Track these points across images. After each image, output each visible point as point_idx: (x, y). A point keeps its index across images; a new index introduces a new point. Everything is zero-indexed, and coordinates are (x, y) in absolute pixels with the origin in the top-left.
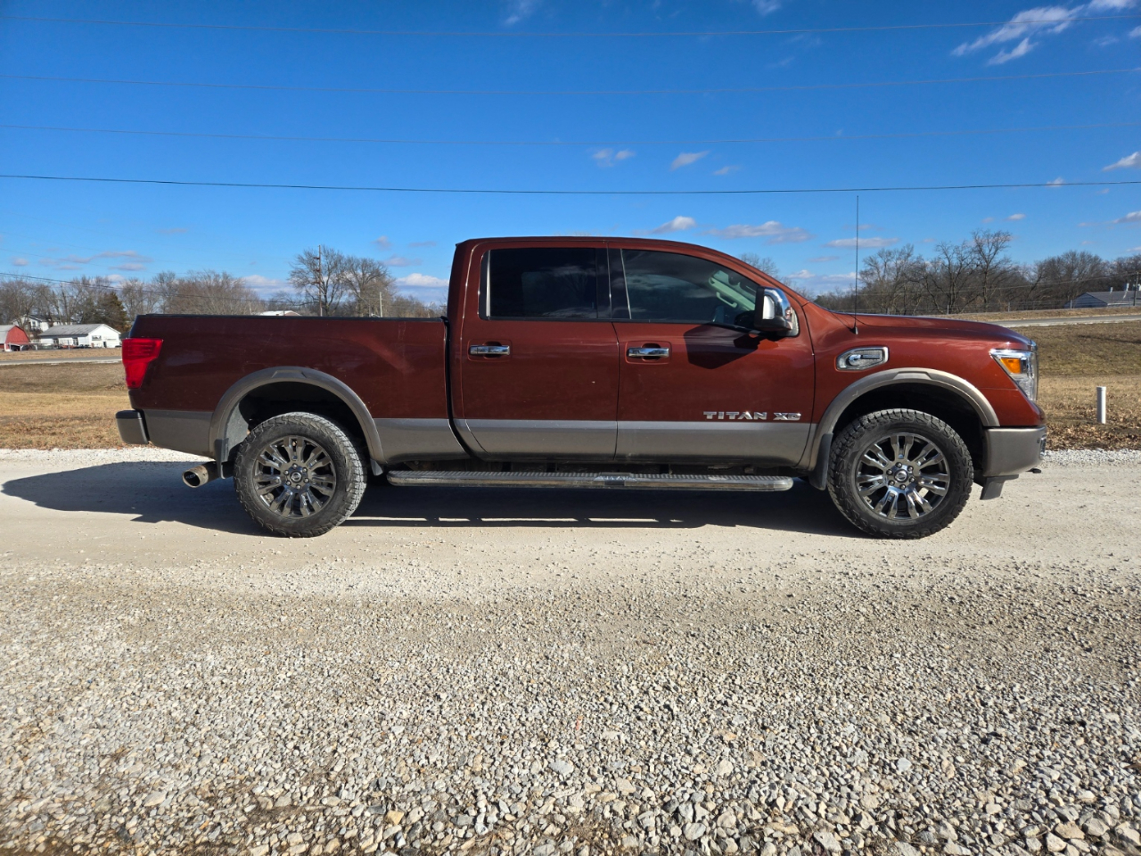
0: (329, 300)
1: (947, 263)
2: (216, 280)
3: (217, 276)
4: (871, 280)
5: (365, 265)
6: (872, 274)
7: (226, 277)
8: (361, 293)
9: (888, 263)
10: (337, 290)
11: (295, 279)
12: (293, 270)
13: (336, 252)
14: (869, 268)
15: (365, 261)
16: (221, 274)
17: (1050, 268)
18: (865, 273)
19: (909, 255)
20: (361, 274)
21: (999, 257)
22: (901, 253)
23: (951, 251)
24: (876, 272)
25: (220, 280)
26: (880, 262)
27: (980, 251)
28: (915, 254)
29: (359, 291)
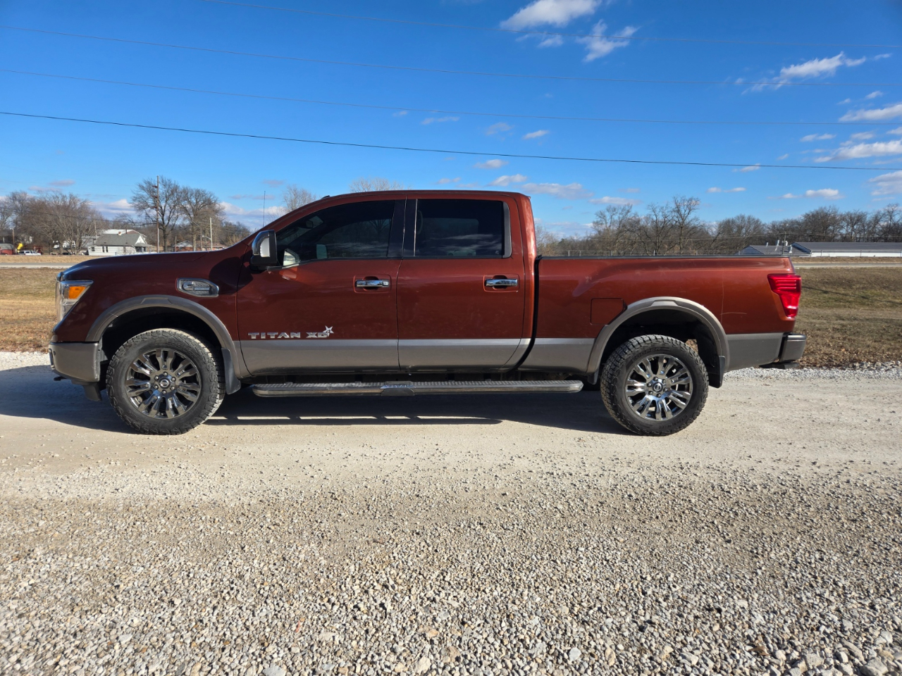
0: (166, 222)
1: (655, 219)
2: (63, 200)
3: (64, 197)
4: (602, 228)
5: (198, 194)
6: (602, 224)
7: (72, 197)
8: (195, 218)
9: (614, 216)
10: (174, 214)
11: (137, 203)
12: (135, 195)
13: (173, 182)
14: (599, 219)
15: (198, 191)
16: (68, 195)
17: (727, 226)
18: (596, 223)
19: (628, 212)
20: (195, 201)
21: (692, 216)
22: (623, 210)
23: (658, 210)
24: (604, 222)
25: (68, 200)
26: (608, 215)
27: (678, 211)
28: (633, 211)
29: (192, 216)
